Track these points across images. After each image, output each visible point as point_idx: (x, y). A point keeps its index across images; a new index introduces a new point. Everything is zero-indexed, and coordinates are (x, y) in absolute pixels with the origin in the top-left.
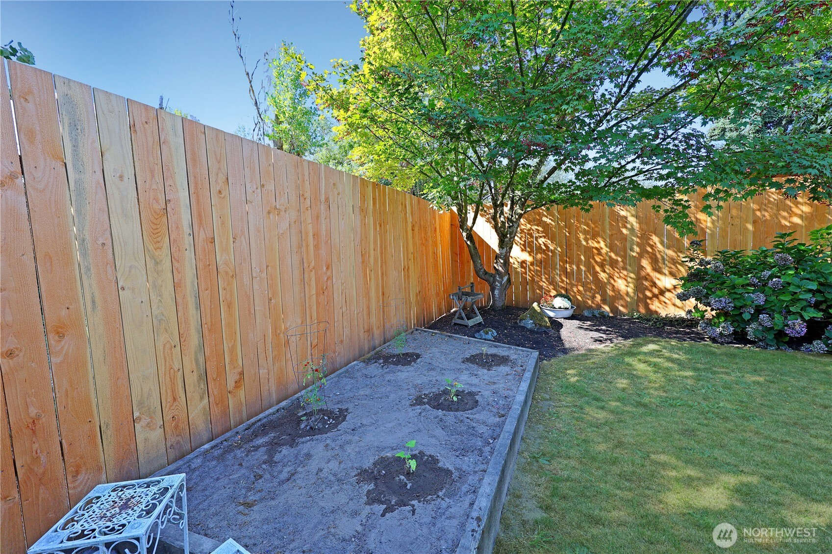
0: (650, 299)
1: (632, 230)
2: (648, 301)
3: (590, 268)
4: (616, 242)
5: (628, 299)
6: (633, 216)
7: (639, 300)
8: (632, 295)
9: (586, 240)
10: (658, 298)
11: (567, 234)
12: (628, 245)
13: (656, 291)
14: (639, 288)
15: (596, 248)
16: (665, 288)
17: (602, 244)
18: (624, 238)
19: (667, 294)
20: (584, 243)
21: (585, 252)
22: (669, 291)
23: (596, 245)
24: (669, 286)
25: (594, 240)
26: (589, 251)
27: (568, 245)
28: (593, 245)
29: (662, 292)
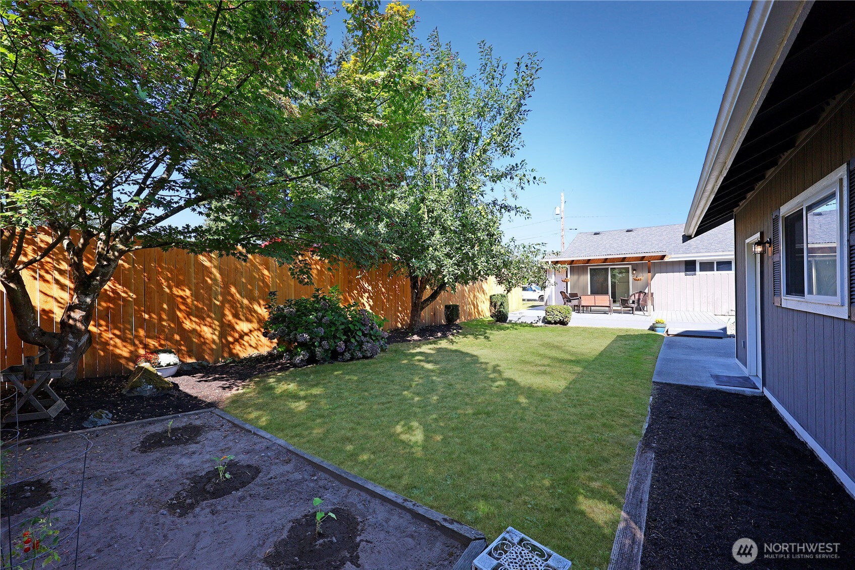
0: (233, 343)
1: (214, 280)
2: (231, 346)
3: (174, 318)
4: (201, 291)
5: (214, 347)
6: (215, 267)
7: (223, 346)
8: (217, 341)
9: (170, 287)
10: (239, 343)
11: (146, 280)
12: (213, 295)
13: (237, 335)
14: (223, 335)
15: (181, 297)
16: (242, 331)
17: (188, 293)
18: (209, 288)
19: (246, 338)
20: (167, 290)
21: (168, 301)
22: (247, 334)
23: (181, 293)
24: (246, 330)
25: (178, 288)
26: (172, 299)
27: (147, 293)
28: (177, 293)
29: (242, 335)
